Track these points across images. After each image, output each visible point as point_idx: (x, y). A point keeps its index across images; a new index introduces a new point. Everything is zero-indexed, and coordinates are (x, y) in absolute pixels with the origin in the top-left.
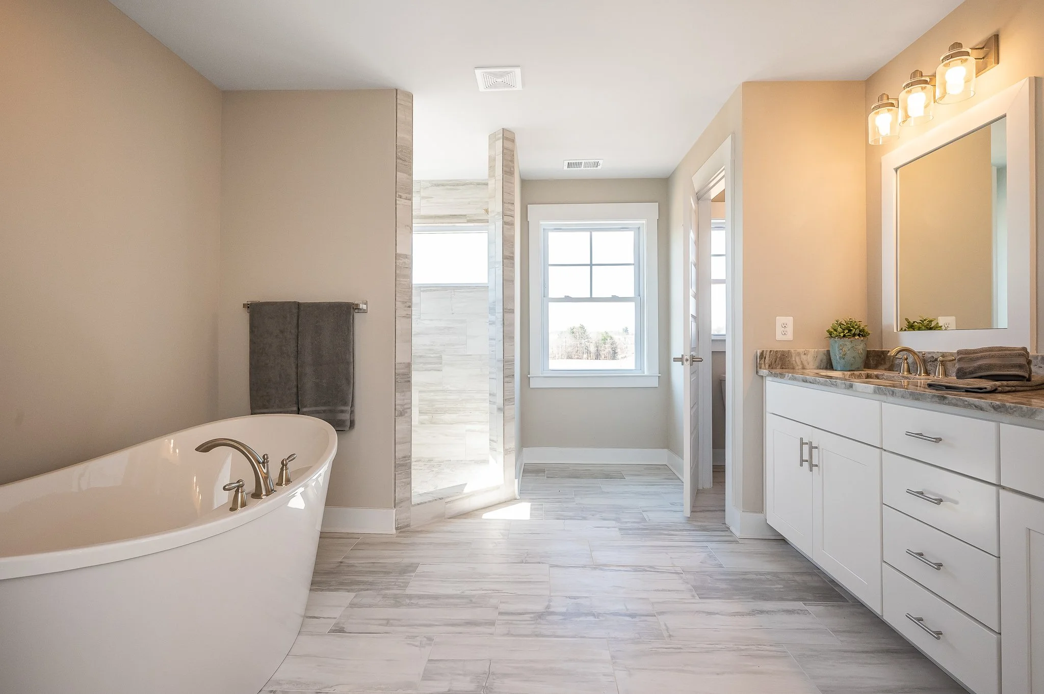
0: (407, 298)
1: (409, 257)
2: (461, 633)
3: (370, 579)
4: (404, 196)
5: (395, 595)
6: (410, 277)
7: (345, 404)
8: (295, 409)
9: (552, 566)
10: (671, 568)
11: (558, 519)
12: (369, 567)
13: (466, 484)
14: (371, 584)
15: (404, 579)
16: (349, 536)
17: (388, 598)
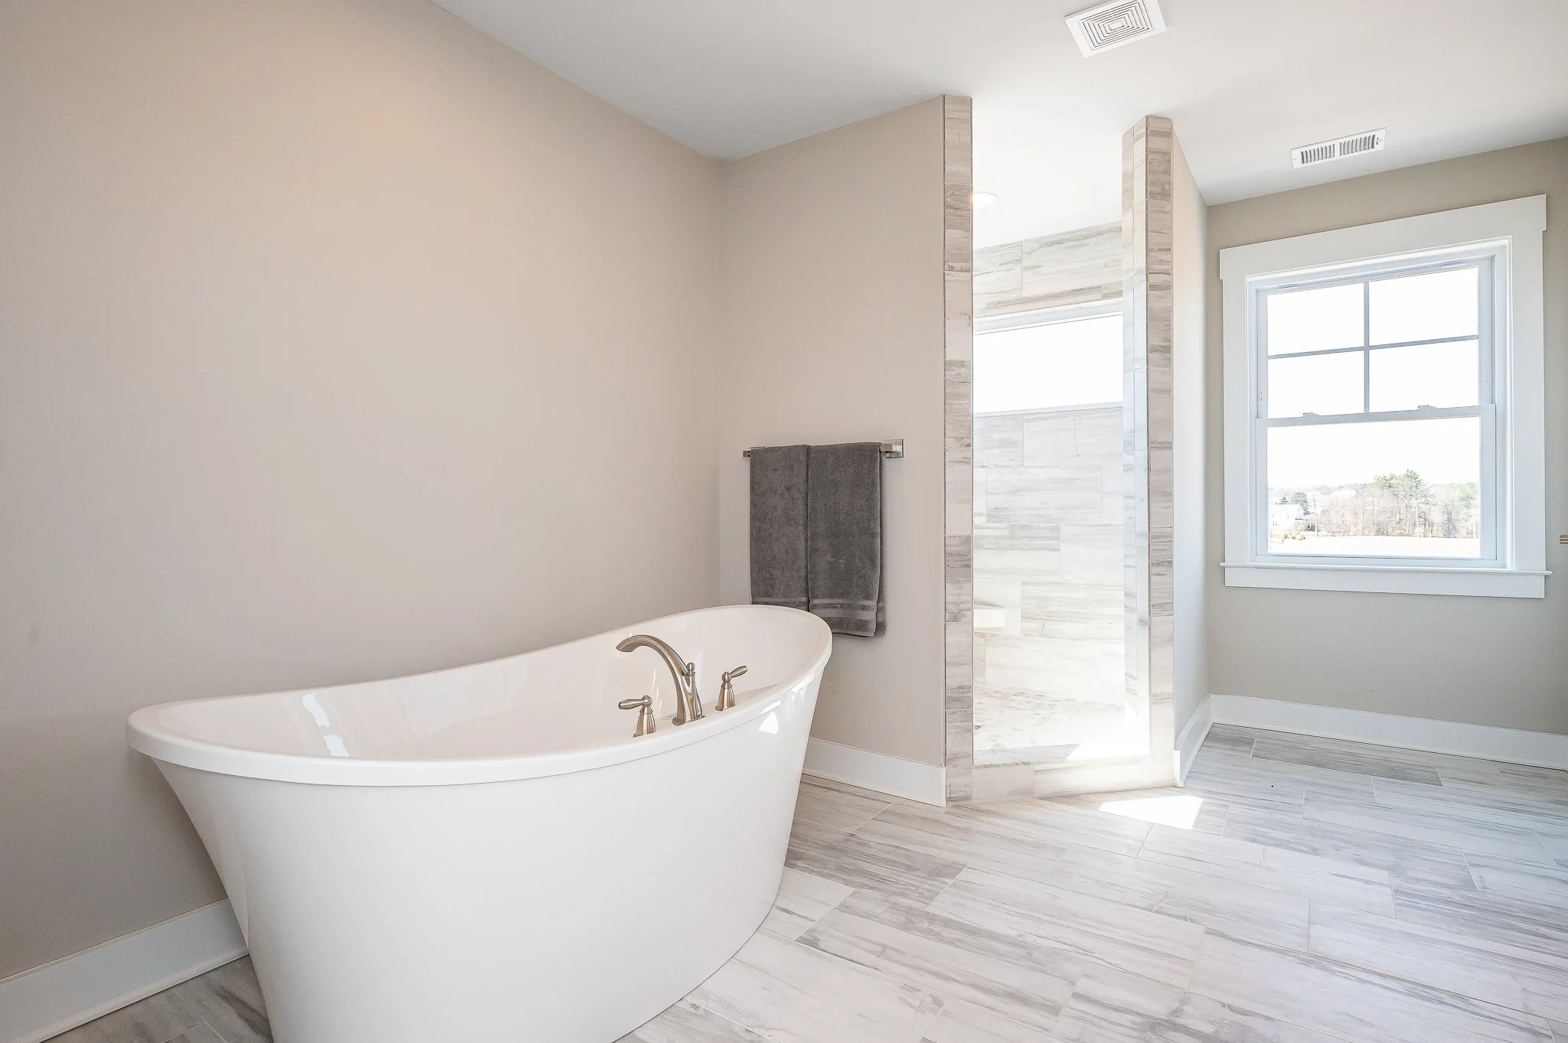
0: (965, 432)
1: (966, 365)
2: (992, 1009)
3: (882, 871)
4: (958, 265)
5: (911, 908)
6: (968, 396)
7: (868, 597)
8: (804, 599)
9: (1210, 932)
10: (1517, 1016)
11: (1253, 841)
12: (889, 853)
13: (1076, 746)
14: (883, 880)
15: (931, 885)
16: (875, 796)
17: (898, 910)
